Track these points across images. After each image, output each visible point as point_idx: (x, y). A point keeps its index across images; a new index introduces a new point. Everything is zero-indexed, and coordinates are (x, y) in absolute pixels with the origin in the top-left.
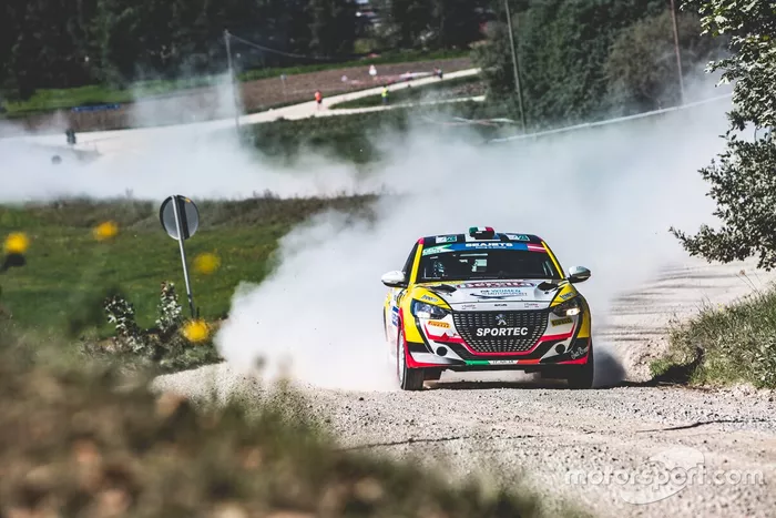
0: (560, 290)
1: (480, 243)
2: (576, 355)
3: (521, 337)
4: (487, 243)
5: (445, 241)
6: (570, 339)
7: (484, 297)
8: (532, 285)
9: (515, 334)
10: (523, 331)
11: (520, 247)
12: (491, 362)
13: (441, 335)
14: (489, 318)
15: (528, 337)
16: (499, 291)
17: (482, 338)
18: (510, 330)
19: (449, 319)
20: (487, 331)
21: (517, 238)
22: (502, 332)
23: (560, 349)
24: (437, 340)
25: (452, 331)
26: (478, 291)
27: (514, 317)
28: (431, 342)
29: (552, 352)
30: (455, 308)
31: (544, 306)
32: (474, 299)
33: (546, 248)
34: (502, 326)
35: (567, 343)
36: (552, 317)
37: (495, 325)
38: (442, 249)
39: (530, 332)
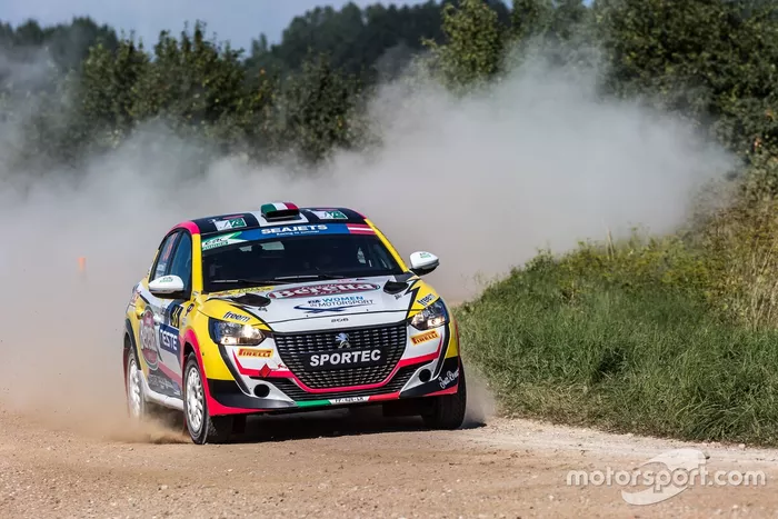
0: (415, 292)
1: (281, 227)
2: (446, 382)
3: (372, 364)
4: (291, 226)
5: (229, 226)
6: (436, 361)
7: (316, 311)
8: (375, 287)
9: (363, 360)
10: (375, 355)
11: (338, 230)
12: (333, 401)
13: (259, 368)
14: (325, 339)
15: (381, 363)
16: (334, 300)
17: (319, 369)
18: (356, 354)
19: (269, 344)
20: (324, 358)
21: (329, 217)
22: (346, 357)
23: (425, 375)
24: (254, 374)
25: (275, 362)
26: (304, 302)
27: (359, 337)
28: (245, 378)
29: (413, 382)
30: (277, 328)
31: (401, 317)
32: (301, 313)
33: (373, 229)
34: (345, 349)
35: (431, 367)
36: (412, 332)
37: (335, 348)
38: (229, 240)
39: (384, 355)
